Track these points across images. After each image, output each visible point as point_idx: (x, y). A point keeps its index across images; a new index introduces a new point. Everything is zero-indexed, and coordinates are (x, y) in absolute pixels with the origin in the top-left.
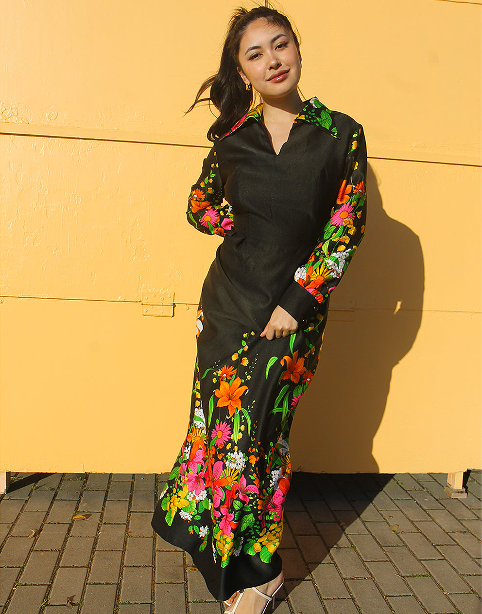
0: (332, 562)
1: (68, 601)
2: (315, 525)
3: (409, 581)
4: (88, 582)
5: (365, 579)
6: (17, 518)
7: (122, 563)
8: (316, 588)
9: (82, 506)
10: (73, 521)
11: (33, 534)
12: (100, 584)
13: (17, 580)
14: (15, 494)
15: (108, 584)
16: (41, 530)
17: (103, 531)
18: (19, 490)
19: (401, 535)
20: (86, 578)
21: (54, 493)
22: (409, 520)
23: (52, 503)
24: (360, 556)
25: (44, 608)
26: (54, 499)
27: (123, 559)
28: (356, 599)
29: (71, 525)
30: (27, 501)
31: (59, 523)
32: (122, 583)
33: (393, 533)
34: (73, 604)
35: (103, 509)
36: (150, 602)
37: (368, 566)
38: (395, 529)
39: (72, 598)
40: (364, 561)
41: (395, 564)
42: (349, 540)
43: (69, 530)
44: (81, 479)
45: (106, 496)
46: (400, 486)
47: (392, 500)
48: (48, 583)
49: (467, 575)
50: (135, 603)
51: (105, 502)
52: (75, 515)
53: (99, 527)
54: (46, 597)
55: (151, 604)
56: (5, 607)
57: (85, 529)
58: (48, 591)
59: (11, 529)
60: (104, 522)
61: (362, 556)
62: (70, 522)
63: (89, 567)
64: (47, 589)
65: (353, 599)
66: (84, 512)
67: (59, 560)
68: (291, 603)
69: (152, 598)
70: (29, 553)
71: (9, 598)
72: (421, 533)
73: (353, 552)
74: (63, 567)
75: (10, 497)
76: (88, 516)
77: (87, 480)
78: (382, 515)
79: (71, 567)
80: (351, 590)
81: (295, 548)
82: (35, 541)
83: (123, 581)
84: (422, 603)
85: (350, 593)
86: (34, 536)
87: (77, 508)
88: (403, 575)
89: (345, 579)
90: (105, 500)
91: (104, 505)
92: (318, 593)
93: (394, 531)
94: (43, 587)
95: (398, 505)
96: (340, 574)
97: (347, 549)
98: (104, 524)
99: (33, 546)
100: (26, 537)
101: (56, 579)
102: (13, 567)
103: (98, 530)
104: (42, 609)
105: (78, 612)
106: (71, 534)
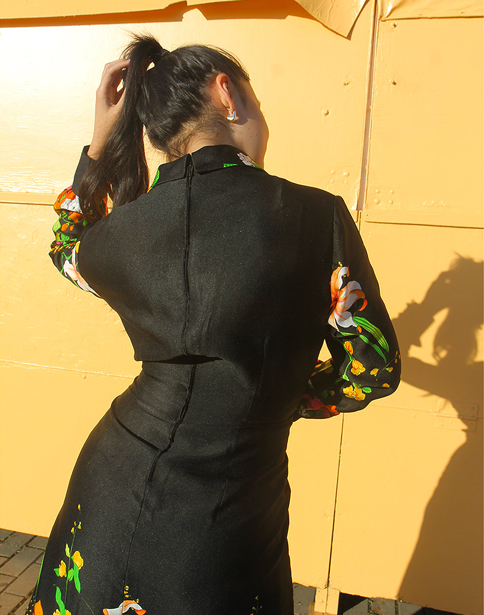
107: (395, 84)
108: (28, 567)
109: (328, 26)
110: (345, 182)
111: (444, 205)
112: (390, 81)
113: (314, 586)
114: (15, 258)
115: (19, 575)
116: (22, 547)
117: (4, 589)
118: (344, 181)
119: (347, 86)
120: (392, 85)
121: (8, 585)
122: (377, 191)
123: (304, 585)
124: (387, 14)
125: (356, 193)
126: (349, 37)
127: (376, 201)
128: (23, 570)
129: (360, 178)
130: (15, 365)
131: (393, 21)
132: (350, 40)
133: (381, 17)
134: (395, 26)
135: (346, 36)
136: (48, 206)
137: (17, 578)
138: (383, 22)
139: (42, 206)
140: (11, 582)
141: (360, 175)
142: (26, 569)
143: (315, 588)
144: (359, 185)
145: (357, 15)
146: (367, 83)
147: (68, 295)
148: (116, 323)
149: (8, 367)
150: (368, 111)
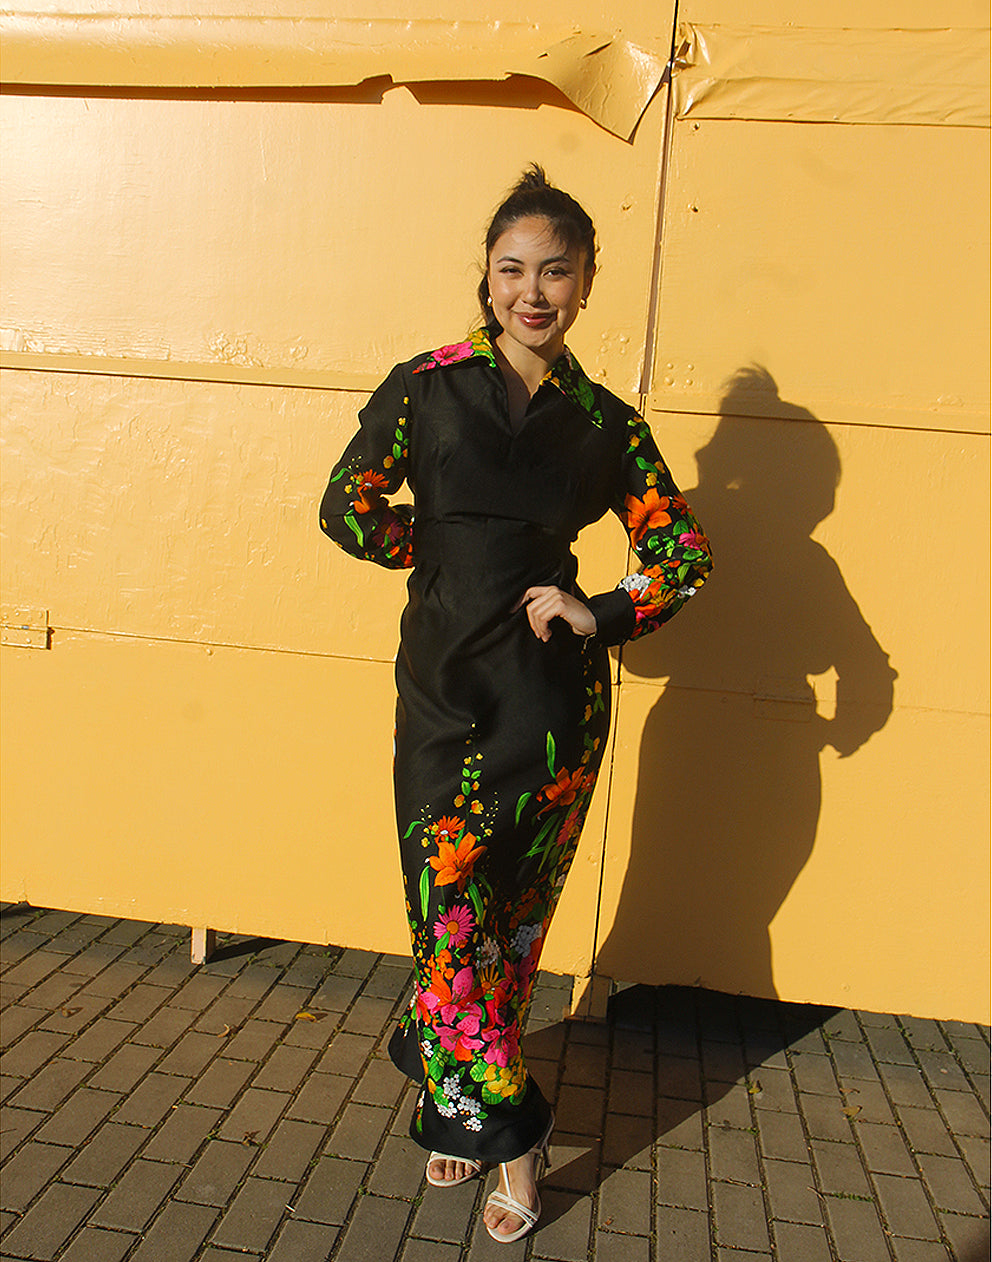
0: (702, 1149)
1: (246, 1137)
2: (703, 1084)
3: (829, 1202)
4: (286, 1116)
5: (749, 1185)
6: (211, 1004)
7: (349, 1096)
8: (653, 1186)
9: (319, 999)
10: (294, 1021)
11: (227, 1032)
12: (303, 1121)
13: (182, 1096)
14: (220, 966)
15: (315, 1123)
16: (241, 1028)
17: (337, 1042)
18: (227, 960)
19: (857, 1125)
20: (285, 1110)
21: (279, 973)
22: (889, 1101)
23: (272, 988)
24: (760, 1147)
25: (209, 1141)
26: (276, 982)
27: (352, 1090)
28: (716, 1215)
29: (290, 1027)
30: (233, 980)
31: (272, 1021)
32: (337, 1126)
33: (845, 1118)
34: (252, 1143)
35: (349, 1009)
36: (371, 1160)
37: (765, 1166)
38: (852, 1112)
39: (253, 1135)
40: (762, 1157)
41: (819, 1172)
42: (754, 1119)
43: (284, 1034)
44: (330, 956)
45: (362, 988)
46: (906, 1039)
47: (874, 1061)
48: (226, 1108)
49: (949, 1212)
50: (347, 1159)
51: (356, 997)
52: (301, 1011)
53: (333, 1036)
54: (217, 1126)
55: (371, 1163)
56: (154, 1130)
57: (308, 1037)
58: (223, 1119)
59: (196, 1020)
60: (343, 1028)
61: (763, 1148)
62: (290, 1022)
63: (295, 1094)
64: (222, 1115)
65: (710, 1213)
66: (317, 1009)
67: (253, 1076)
68: (600, 1200)
69: (376, 1155)
70: (212, 1060)
71: (164, 1119)
72: (899, 1127)
73: (750, 1140)
74: (256, 1088)
75: (210, 970)
76: (320, 1017)
77: (339, 958)
78: (839, 1086)
79: (267, 1089)
80: (715, 1199)
81: (647, 1117)
82: (227, 1042)
83: (339, 1123)
84: (833, 1242)
85: (710, 1202)
86: (227, 1035)
87: (308, 1001)
88: (823, 1191)
89: (712, 1180)
90: (358, 994)
91: (353, 1003)
92: (653, 1194)
93: (848, 1117)
94: (216, 1111)
95: (883, 1073)
96: (708, 1170)
97: (742, 1134)
98: (343, 1032)
99: (221, 1050)
100: (215, 1035)
101: (239, 1103)
102: (182, 1076)
103: (330, 1041)
104: (205, 1143)
105: (257, 1156)
106: (284, 1041)
107: (696, 210)
108: (108, 966)
109: (601, 124)
110: (623, 352)
112: (689, 206)
113: (571, 973)
114: (99, 462)
115: (97, 975)
116: (90, 944)
117: (79, 990)
118: (621, 349)
119: (626, 212)
120: (693, 212)
121: (83, 987)
122: (669, 365)
123: (555, 972)
124: (686, 110)
125: (639, 368)
126: (631, 141)
127: (667, 380)
128: (101, 969)
129: (644, 346)
130: (93, 636)
131: (694, 121)
132: (632, 144)
133: (677, 114)
134: (697, 128)
135: (627, 139)
137: (94, 978)
138: (680, 122)
140: (88, 983)
141: (645, 342)
142: (106, 968)
143: (573, 977)
144: (643, 356)
145: (642, 110)
146: (656, 208)
147: (187, 521)
148: (266, 565)
150: (658, 248)
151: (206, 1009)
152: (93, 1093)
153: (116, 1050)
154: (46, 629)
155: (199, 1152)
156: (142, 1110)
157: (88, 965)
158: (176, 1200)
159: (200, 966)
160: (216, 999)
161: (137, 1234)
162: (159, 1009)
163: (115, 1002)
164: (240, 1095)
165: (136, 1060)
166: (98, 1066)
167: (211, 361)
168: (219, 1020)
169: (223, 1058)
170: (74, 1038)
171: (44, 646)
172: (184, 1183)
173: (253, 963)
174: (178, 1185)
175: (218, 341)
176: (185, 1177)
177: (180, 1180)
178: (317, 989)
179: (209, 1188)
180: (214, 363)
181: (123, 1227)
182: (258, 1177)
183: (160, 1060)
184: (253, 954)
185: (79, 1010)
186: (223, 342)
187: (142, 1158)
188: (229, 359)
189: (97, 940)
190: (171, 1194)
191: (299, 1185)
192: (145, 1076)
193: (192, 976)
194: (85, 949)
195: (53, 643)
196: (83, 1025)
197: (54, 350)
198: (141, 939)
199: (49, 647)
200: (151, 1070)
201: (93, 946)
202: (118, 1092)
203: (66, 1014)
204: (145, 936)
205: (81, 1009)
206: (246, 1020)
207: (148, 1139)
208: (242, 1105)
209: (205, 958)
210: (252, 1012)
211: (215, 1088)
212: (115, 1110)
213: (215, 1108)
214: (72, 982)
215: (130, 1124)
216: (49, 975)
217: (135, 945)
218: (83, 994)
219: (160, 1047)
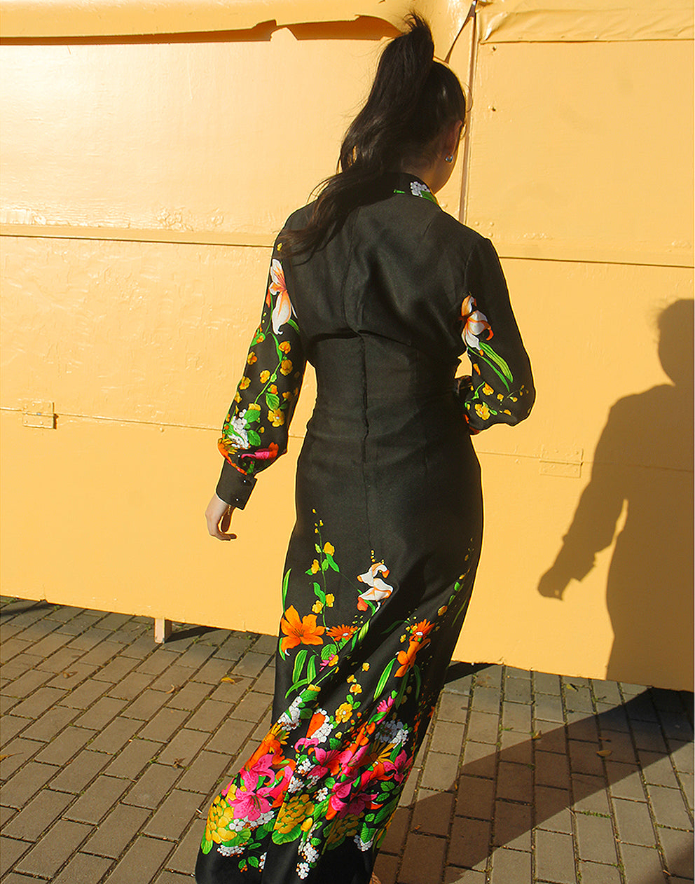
0: (493, 778)
1: (175, 762)
2: (500, 732)
3: (579, 818)
4: (205, 748)
5: (522, 804)
6: (165, 671)
7: (250, 735)
8: (454, 803)
9: (240, 667)
10: (220, 683)
11: (173, 689)
12: (216, 752)
13: (136, 733)
14: (174, 645)
15: (225, 753)
16: (183, 687)
17: (248, 698)
18: (180, 641)
19: (608, 763)
20: (205, 744)
21: (214, 650)
22: (634, 746)
23: (208, 660)
24: (534, 777)
25: (151, 764)
26: (211, 656)
27: (252, 731)
28: (496, 824)
29: (216, 687)
30: (182, 654)
31: (205, 683)
32: (239, 756)
33: (599, 758)
35: (259, 675)
37: (537, 790)
38: (606, 754)
39: (181, 761)
40: (535, 784)
41: (574, 796)
42: (533, 757)
43: (212, 692)
44: (251, 639)
45: (271, 661)
46: (652, 703)
47: (627, 718)
48: (165, 742)
49: (665, 827)
51: (265, 667)
52: (226, 676)
53: (245, 694)
54: (158, 754)
56: (115, 756)
57: (226, 695)
58: (162, 749)
59: (153, 682)
60: (252, 689)
61: (537, 778)
62: (216, 684)
63: (213, 733)
64: (162, 747)
65: (492, 823)
67: (186, 720)
68: (415, 811)
70: (160, 709)
71: (122, 749)
72: (638, 765)
73: (528, 772)
74: (187, 728)
75: (167, 647)
76: (237, 680)
77: (257, 640)
78: (599, 735)
79: (194, 730)
80: (497, 812)
81: (457, 755)
82: (172, 697)
83: (241, 754)
84: (577, 845)
85: (493, 816)
86: (172, 692)
87: (231, 670)
88: (575, 810)
89: (497, 800)
90: (267, 665)
91: (262, 671)
92: (453, 809)
93: (602, 757)
94: (159, 744)
95: (632, 726)
96: (495, 793)
97: (523, 767)
98: (253, 691)
99: (167, 702)
100: (165, 692)
101: (175, 738)
102: (138, 720)
103: (242, 697)
104: (148, 765)
105: (181, 775)
106: (211, 697)
107: (494, 110)
108: (99, 644)
111: (545, 237)
112: (489, 107)
114: (85, 299)
115: (91, 650)
116: (88, 628)
117: (77, 660)
120: (492, 111)
121: (80, 657)
122: (476, 223)
124: (486, 37)
128: (93, 646)
129: (459, 210)
130: (83, 419)
131: (492, 44)
133: (480, 40)
134: (494, 49)
135: (444, 60)
136: (122, 242)
137: (88, 652)
138: (482, 46)
139: (115, 242)
140: (83, 655)
141: (459, 206)
142: (97, 645)
145: (455, 38)
147: (144, 340)
148: (198, 369)
149: (75, 422)
150: (467, 138)
151: (161, 675)
152: (77, 730)
153: (96, 701)
154: (53, 415)
155: (143, 771)
156: (108, 743)
157: (85, 643)
158: (123, 804)
159: (161, 644)
160: (169, 667)
161: (94, 825)
162: (129, 673)
163: (100, 668)
164: (176, 732)
165: (109, 707)
166: (83, 712)
167: (158, 228)
168: (167, 682)
169: (168, 707)
170: (69, 692)
171: (52, 427)
172: (130, 792)
173: (197, 643)
174: (125, 793)
175: (162, 214)
176: (132, 788)
177: (127, 790)
178: (238, 661)
179: (147, 796)
180: (161, 229)
181: (85, 820)
182: (180, 789)
183: (125, 708)
184: (197, 637)
185: (75, 673)
186: (165, 214)
187: (104, 774)
188: (170, 225)
189: (93, 626)
190: (120, 800)
191: (207, 795)
192: (113, 719)
193: (154, 651)
194: (84, 632)
195: (57, 425)
196: (76, 684)
197: (52, 223)
198: (123, 625)
199: (55, 427)
200: (118, 715)
201: (90, 630)
202: (94, 730)
203: (66, 676)
204: (126, 623)
205: (77, 672)
206: (187, 682)
207: (110, 762)
208: (176, 739)
209: (164, 639)
210: (192, 677)
211: (159, 729)
212: (90, 742)
213: (158, 742)
214: (73, 654)
215: (99, 752)
216: (58, 650)
217: (118, 630)
218: (79, 663)
219: (126, 700)
